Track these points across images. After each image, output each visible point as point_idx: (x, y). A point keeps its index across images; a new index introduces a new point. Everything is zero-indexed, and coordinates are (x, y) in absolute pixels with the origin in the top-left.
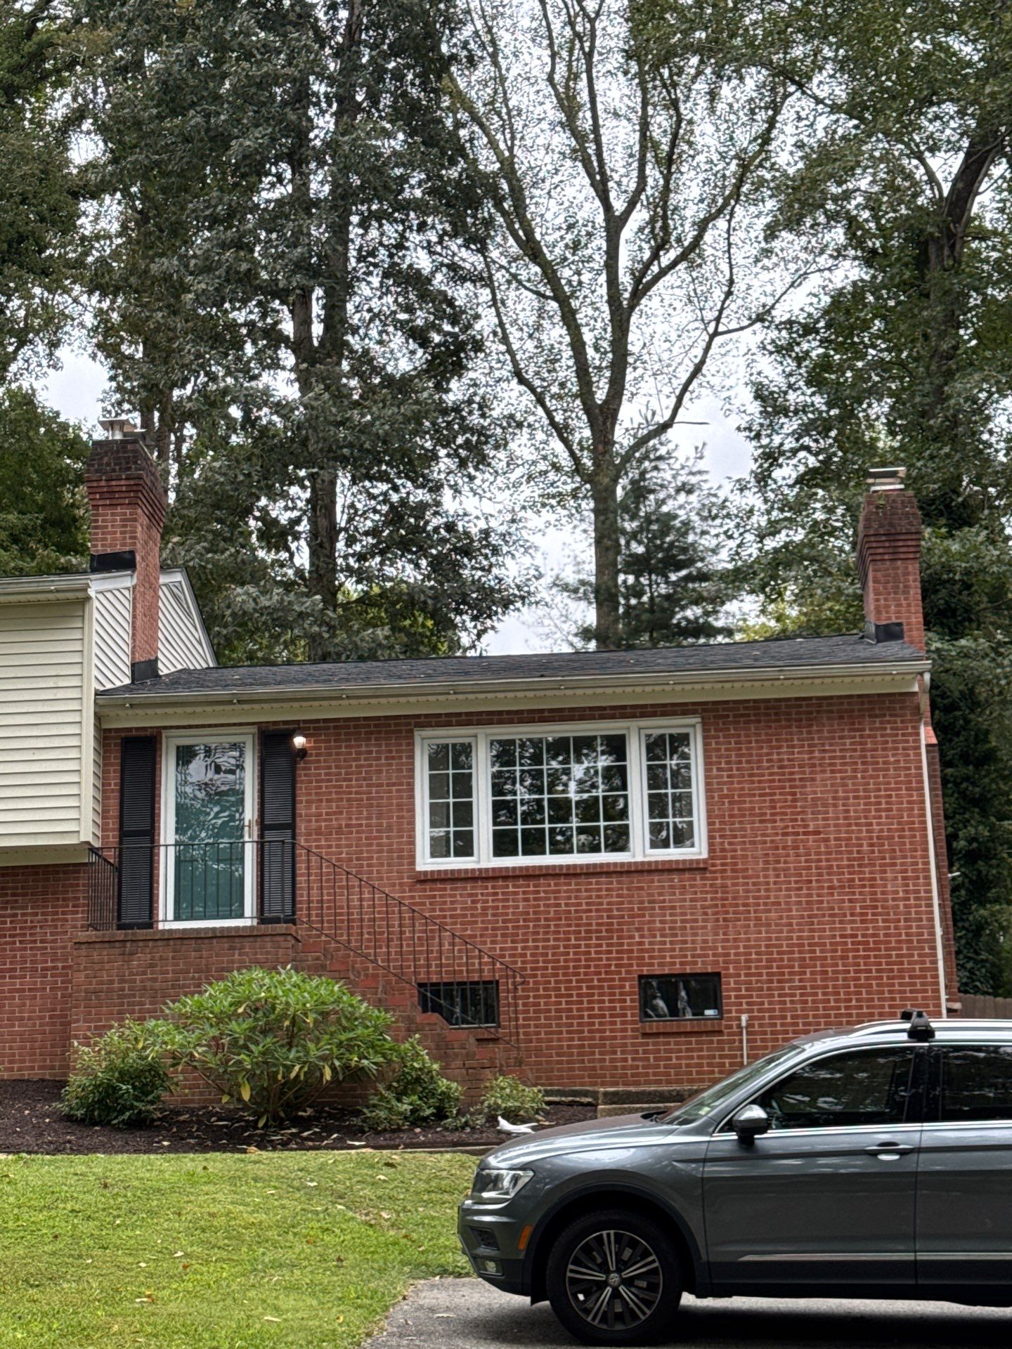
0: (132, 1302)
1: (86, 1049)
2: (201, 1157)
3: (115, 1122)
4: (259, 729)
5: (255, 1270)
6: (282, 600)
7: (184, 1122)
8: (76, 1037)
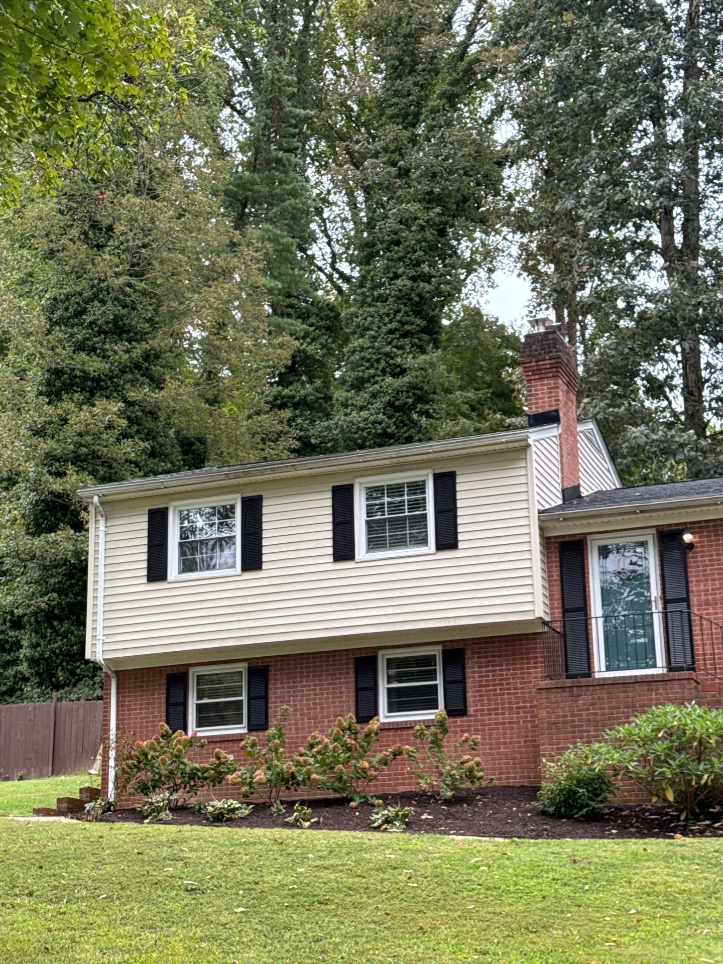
0: (603, 945)
1: (552, 764)
2: (641, 841)
3: (576, 816)
4: (657, 531)
5: (690, 924)
6: (667, 435)
7: (626, 816)
8: (544, 756)
